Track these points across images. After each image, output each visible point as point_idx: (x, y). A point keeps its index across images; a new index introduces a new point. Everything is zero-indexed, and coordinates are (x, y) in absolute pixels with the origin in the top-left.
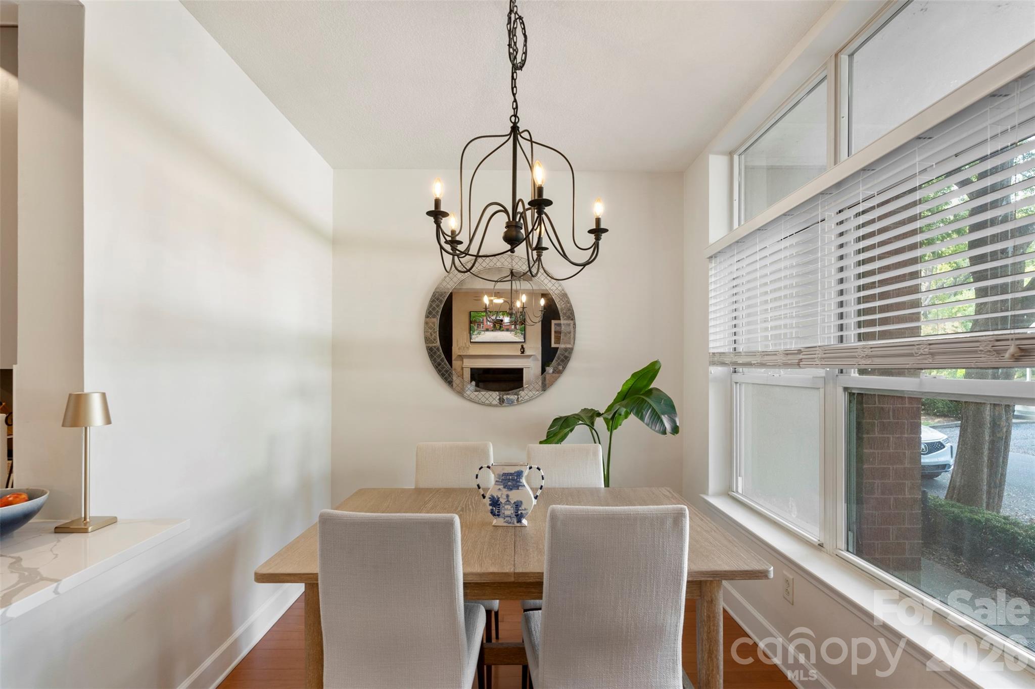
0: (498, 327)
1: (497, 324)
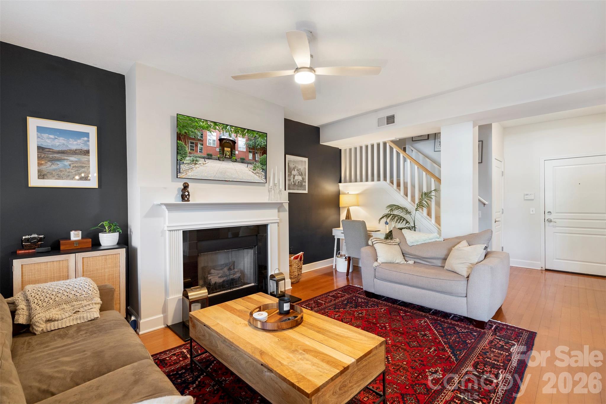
0: (228, 154)
1: (226, 149)
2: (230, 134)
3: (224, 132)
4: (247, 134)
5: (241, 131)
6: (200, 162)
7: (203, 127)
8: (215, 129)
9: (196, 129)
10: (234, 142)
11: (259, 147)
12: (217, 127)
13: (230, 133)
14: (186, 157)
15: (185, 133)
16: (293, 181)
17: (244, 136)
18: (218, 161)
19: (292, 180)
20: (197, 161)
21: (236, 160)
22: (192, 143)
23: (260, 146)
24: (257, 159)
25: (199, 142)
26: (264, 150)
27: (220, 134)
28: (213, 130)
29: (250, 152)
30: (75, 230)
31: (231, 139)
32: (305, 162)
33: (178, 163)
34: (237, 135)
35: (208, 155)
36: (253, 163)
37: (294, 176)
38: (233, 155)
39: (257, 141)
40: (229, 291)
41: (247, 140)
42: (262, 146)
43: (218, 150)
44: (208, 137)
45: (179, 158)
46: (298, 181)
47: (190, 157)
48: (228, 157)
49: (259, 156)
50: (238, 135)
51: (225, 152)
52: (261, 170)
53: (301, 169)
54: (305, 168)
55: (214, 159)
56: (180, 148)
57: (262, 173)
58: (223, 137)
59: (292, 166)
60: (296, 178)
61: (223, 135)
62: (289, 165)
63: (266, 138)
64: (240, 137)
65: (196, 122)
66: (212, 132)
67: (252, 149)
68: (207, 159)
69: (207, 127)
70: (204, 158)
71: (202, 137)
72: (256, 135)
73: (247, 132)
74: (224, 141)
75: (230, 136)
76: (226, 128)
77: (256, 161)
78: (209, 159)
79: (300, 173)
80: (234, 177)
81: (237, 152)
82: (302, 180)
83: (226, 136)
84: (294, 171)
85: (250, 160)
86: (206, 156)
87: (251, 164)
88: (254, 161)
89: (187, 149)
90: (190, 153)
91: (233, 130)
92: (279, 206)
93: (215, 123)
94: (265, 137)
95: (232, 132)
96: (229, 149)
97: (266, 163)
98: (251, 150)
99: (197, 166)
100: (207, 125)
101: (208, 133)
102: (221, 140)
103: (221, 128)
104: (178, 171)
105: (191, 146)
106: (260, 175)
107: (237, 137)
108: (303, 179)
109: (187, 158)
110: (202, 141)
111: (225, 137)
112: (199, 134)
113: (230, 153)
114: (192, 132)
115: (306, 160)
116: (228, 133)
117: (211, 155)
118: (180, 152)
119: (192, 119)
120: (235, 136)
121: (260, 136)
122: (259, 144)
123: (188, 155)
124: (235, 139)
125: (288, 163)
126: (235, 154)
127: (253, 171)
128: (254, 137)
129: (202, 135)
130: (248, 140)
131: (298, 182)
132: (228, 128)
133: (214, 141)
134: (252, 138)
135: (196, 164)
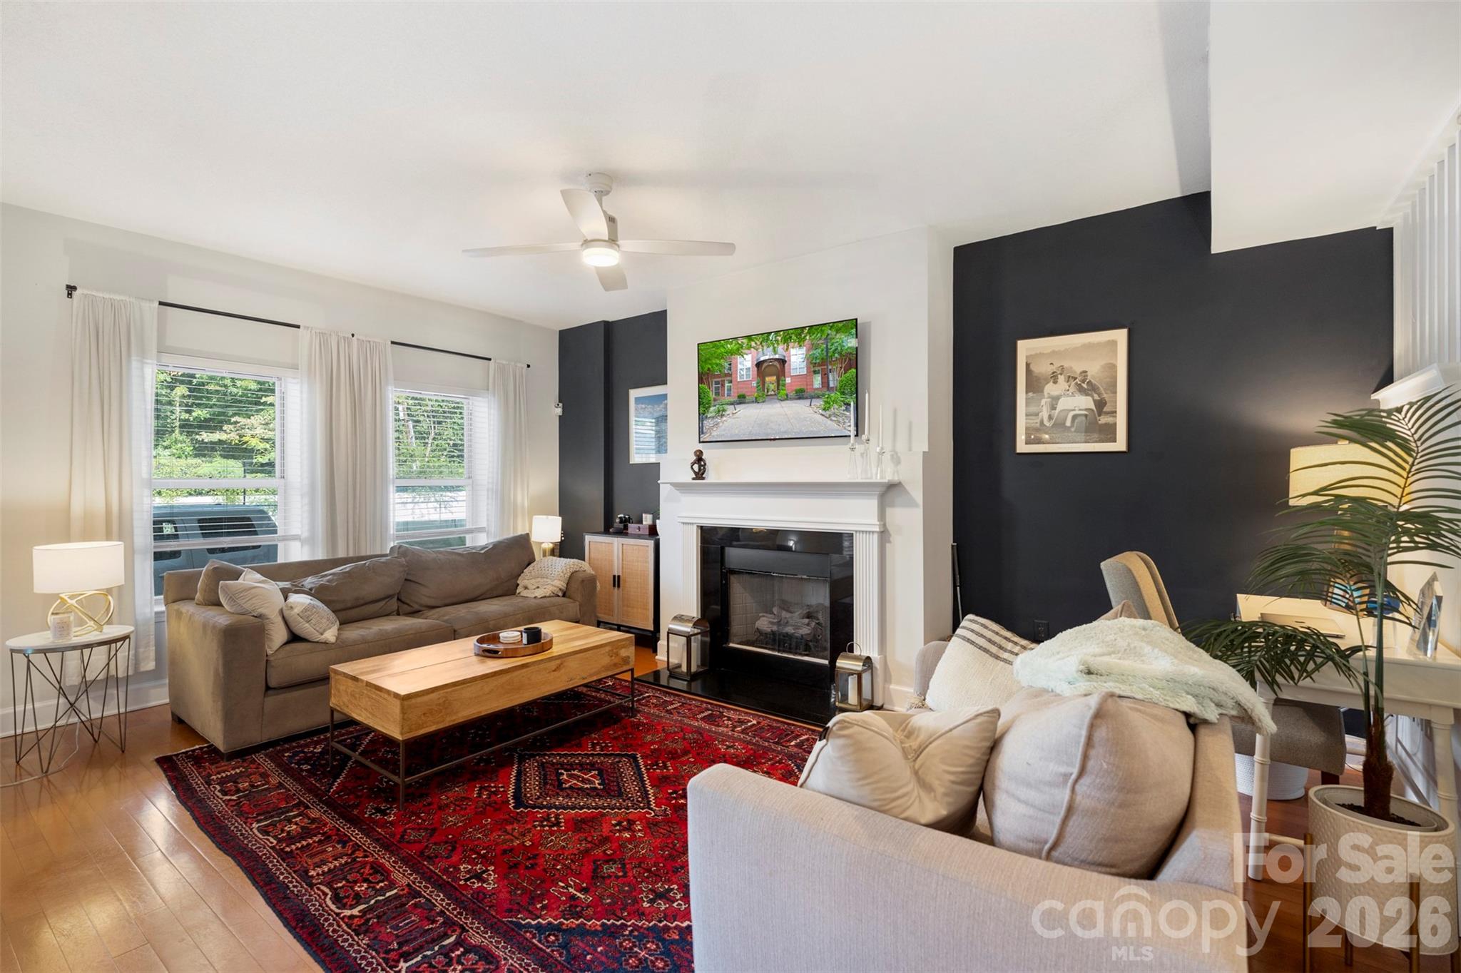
0: (772, 387)
1: (767, 379)
2: (774, 348)
3: (765, 348)
4: (808, 337)
5: (794, 335)
6: (728, 413)
7: (732, 353)
8: (750, 347)
9: (722, 358)
10: (783, 362)
11: (836, 355)
12: (753, 344)
13: (776, 345)
14: (710, 407)
15: (709, 369)
16: (1050, 418)
17: (801, 343)
18: (755, 405)
19: (1045, 414)
20: (724, 410)
21: (787, 395)
22: (717, 383)
23: (840, 354)
24: (831, 385)
25: (726, 379)
26: (850, 359)
27: (758, 354)
28: (746, 351)
29: (815, 372)
30: (646, 513)
31: (777, 357)
32: (1113, 343)
33: (702, 417)
34: (788, 347)
35: (739, 397)
36: (823, 395)
37: (1056, 399)
38: (780, 387)
39: (832, 345)
40: (776, 653)
41: (808, 350)
42: (843, 353)
43: (754, 384)
44: (740, 367)
45: (701, 412)
46: (1072, 414)
47: (715, 406)
48: (773, 393)
49: (836, 377)
50: (791, 345)
51: (766, 385)
52: (843, 408)
53: (1089, 374)
54: (1113, 367)
55: (748, 403)
56: (702, 396)
57: (845, 413)
58: (762, 359)
59: (1042, 368)
60: (1063, 404)
61: (764, 354)
62: (1032, 367)
63: (854, 331)
64: (793, 348)
65: (723, 346)
66: (745, 356)
67: (819, 365)
68: (738, 404)
69: (738, 350)
70: (732, 404)
71: (730, 369)
72: (829, 332)
73: (809, 333)
74: (766, 364)
75: (775, 351)
76: (768, 339)
77: (829, 388)
78: (740, 403)
79: (1085, 386)
80: (783, 430)
81: (788, 380)
82: (1094, 408)
83: (768, 355)
84: (1055, 382)
85: (817, 389)
86: (736, 399)
87: (818, 397)
88: (825, 389)
89: (711, 393)
90: (715, 400)
91: (779, 338)
92: (889, 492)
93: (749, 337)
94: (852, 328)
95: (778, 344)
96: (775, 378)
97: (857, 389)
98: (817, 369)
99: (724, 418)
100: (737, 346)
101: (739, 359)
102: (759, 365)
103: (758, 343)
104: (701, 431)
105: (717, 389)
106: (841, 419)
107: (787, 349)
108: (1100, 404)
109: (712, 409)
110: (730, 375)
111: (767, 357)
112: (726, 365)
113: (775, 384)
114: (717, 365)
115: (1121, 336)
116: (771, 348)
117: (744, 397)
118: (703, 404)
119: (715, 344)
120: (783, 349)
121: (838, 331)
122: (836, 350)
123: (713, 403)
124: (784, 354)
125: (1028, 365)
126: (784, 385)
127: (823, 413)
128: (824, 337)
129: (730, 364)
130: (814, 346)
131: (1075, 417)
132: (771, 338)
133: (748, 369)
134: (821, 342)
135: (722, 416)
